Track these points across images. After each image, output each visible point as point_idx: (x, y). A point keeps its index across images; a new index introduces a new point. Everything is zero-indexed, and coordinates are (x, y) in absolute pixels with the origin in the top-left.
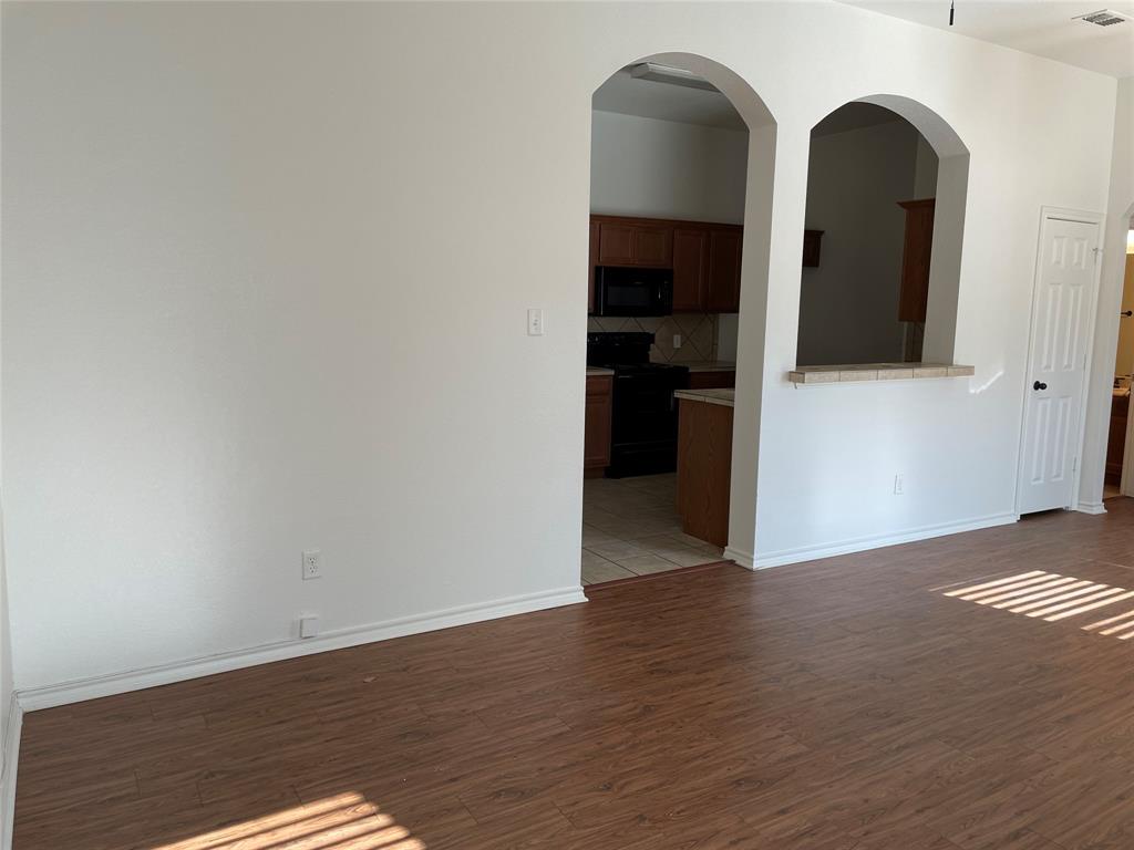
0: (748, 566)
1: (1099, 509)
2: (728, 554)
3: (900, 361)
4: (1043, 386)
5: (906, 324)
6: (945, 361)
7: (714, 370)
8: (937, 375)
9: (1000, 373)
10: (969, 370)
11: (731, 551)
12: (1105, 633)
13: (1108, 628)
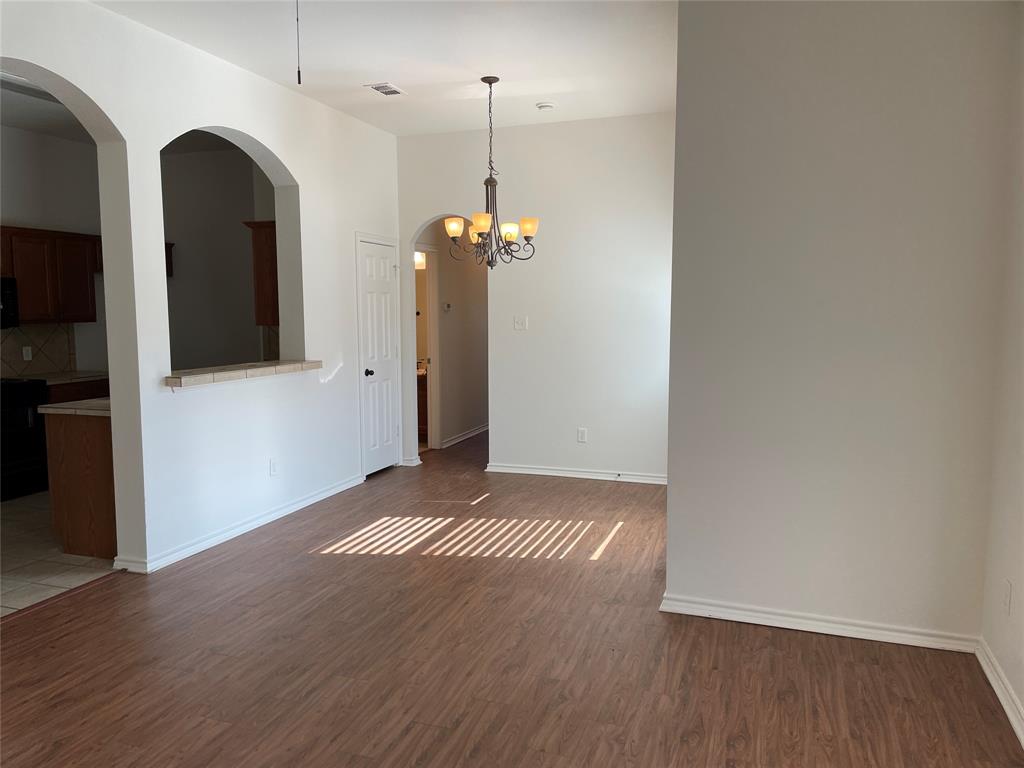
0: (143, 571)
1: (417, 462)
2: (118, 565)
3: (258, 361)
4: (371, 373)
5: (261, 327)
6: (298, 358)
7: (74, 381)
8: (295, 370)
9: (341, 365)
10: (318, 364)
11: (121, 560)
12: (437, 554)
13: (438, 549)
